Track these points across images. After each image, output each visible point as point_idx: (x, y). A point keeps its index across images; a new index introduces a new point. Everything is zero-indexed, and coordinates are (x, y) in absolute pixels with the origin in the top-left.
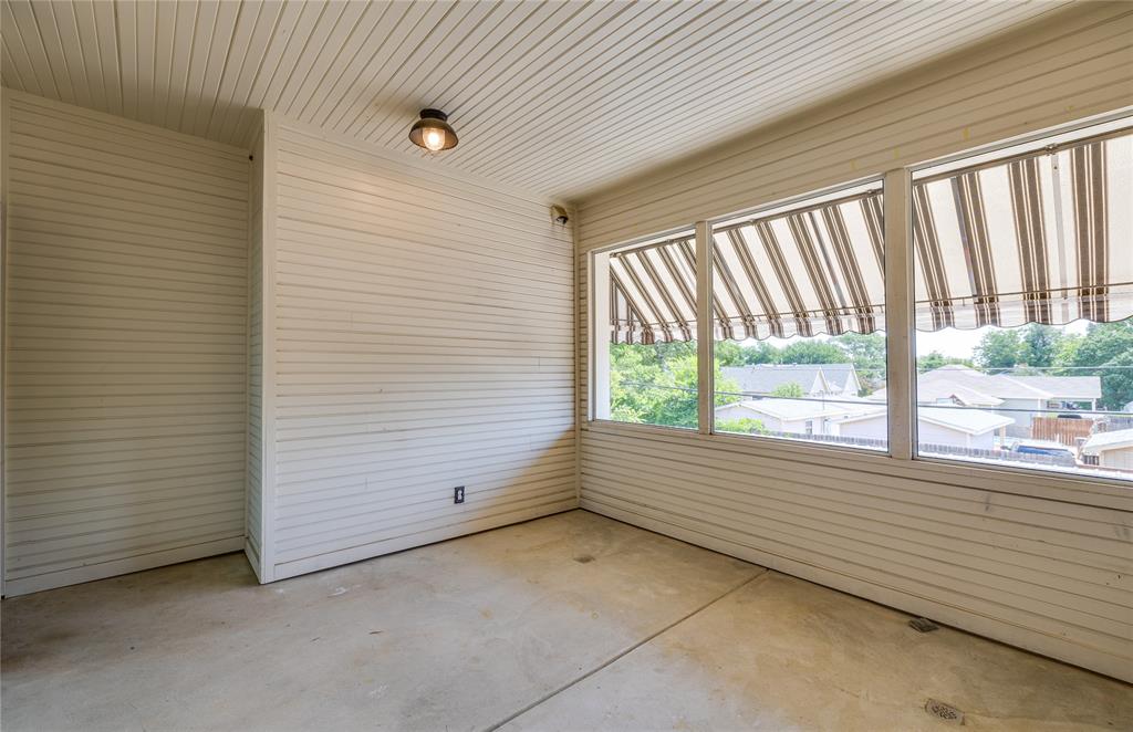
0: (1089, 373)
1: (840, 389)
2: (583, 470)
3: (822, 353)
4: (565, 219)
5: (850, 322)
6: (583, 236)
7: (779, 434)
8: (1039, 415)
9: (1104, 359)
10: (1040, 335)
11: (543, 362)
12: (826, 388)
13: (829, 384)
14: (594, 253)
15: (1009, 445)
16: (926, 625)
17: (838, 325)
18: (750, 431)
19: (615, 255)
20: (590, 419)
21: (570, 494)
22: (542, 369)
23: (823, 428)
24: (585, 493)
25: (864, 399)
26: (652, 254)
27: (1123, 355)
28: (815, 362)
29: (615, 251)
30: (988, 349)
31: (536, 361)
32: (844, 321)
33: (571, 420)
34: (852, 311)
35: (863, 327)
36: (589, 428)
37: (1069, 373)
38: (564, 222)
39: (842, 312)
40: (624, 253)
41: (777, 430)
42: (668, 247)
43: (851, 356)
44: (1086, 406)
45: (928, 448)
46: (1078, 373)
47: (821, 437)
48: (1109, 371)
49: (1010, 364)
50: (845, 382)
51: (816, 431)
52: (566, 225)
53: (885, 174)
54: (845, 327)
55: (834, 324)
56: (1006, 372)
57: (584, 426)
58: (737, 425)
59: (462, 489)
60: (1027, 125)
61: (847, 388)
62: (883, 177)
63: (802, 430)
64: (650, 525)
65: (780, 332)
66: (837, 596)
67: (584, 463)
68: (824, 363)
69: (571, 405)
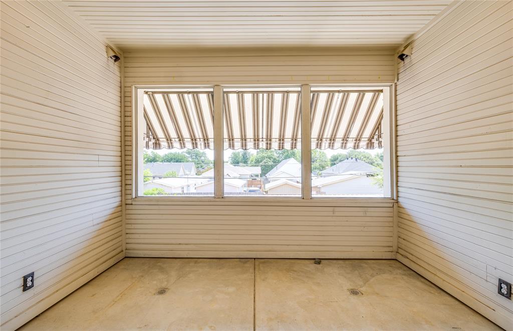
0: (258, 166)
1: (189, 173)
2: (128, 231)
3: (180, 158)
4: (117, 58)
5: (263, 144)
6: (127, 75)
7: (171, 194)
8: (248, 179)
9: (261, 161)
10: (245, 154)
11: (101, 158)
12: (184, 172)
13: (185, 171)
14: (136, 88)
15: (246, 190)
16: (318, 261)
17: (258, 145)
18: (158, 194)
19: (146, 93)
20: (134, 197)
21: (119, 250)
22: (101, 164)
23: (188, 190)
24: (129, 246)
25: (199, 177)
26: (174, 98)
27: (265, 160)
28: (177, 162)
29: (147, 90)
30: (232, 158)
31: (96, 158)
32: (261, 144)
33: (119, 199)
34: (264, 140)
35: (267, 147)
36: (134, 203)
37: (252, 166)
38: (115, 61)
39: (261, 140)
40: (153, 93)
41: (170, 193)
42: (186, 95)
43: (190, 159)
44: (257, 176)
45: (228, 193)
46: (255, 166)
47: (187, 194)
48: (261, 166)
49: (238, 163)
50: (191, 170)
51: (185, 192)
52: (116, 63)
53: (302, 85)
54: (261, 146)
55: (256, 145)
56: (238, 166)
57: (129, 202)
58: (151, 192)
59: (32, 275)
60: (345, 81)
61: (192, 172)
62: (301, 86)
63: (180, 192)
64: (184, 254)
65: (233, 147)
66: (287, 261)
67: (129, 226)
68: (180, 162)
69: (119, 189)
